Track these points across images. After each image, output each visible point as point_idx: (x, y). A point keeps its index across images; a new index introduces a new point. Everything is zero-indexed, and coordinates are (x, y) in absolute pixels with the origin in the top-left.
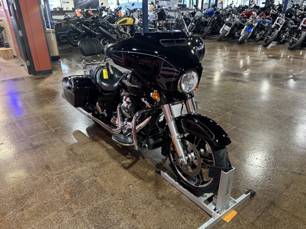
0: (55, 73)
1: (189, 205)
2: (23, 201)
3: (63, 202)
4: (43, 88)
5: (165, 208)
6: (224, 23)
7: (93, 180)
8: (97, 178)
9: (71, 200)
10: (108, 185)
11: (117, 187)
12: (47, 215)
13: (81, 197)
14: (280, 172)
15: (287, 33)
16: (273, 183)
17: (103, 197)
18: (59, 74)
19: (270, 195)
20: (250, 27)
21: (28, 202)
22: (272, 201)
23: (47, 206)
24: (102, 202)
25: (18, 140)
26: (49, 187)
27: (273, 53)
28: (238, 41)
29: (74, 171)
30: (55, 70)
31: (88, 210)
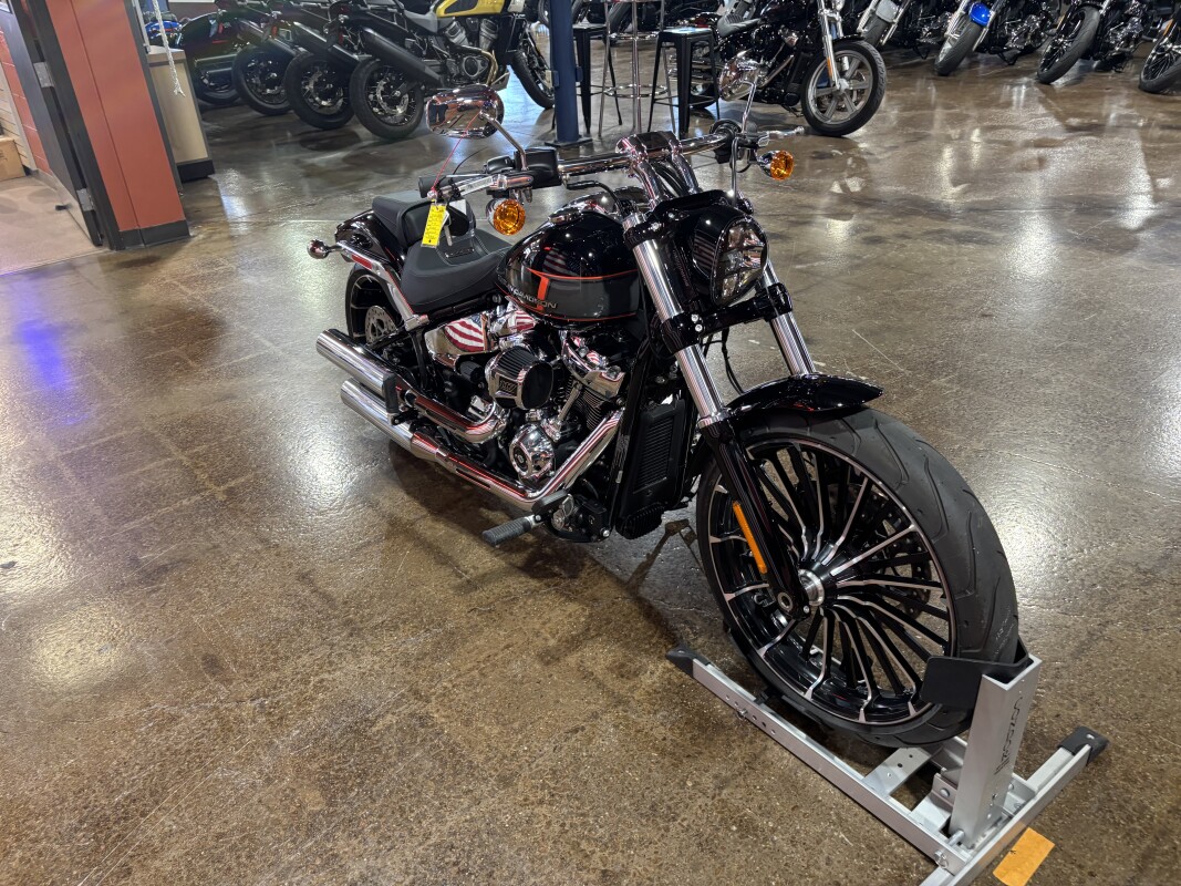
0: (201, 236)
1: (837, 814)
2: (126, 828)
3: (298, 828)
4: (158, 303)
5: (736, 835)
7: (412, 715)
8: (429, 706)
9: (331, 815)
10: (481, 737)
11: (520, 743)
13: (370, 797)
15: (1133, 24)
17: (467, 792)
18: (215, 238)
20: (984, 2)
21: (144, 832)
23: (230, 850)
24: (466, 821)
25: (74, 542)
26: (230, 755)
27: (1081, 110)
28: (934, 60)
29: (326, 676)
30: (200, 223)
31: (410, 858)
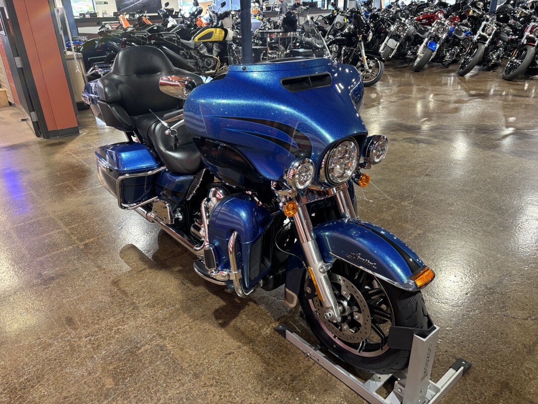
0: (84, 134)
1: (344, 394)
2: (24, 393)
3: (101, 395)
4: (63, 162)
5: (298, 402)
6: (386, 34)
7: (157, 345)
8: (165, 341)
9: (116, 389)
10: (187, 356)
11: (205, 359)
13: (135, 382)
14: (513, 320)
15: (500, 51)
16: (502, 344)
17: (178, 381)
18: (90, 134)
19: (498, 370)
20: (434, 40)
21: (32, 395)
22: (503, 382)
24: (177, 393)
25: (14, 266)
26: (74, 362)
27: (476, 87)
28: (412, 65)
29: (121, 327)
30: (85, 128)
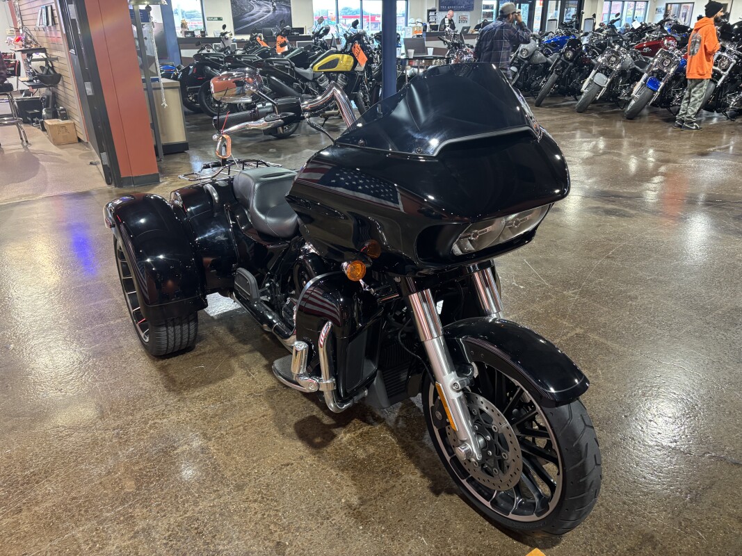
0: (166, 183)
2: (26, 488)
3: (116, 500)
5: (361, 532)
6: (592, 67)
7: (199, 447)
8: (209, 443)
10: (233, 462)
11: (254, 468)
12: (73, 528)
13: (161, 488)
17: (215, 491)
18: (173, 184)
19: (644, 517)
20: (658, 77)
22: (647, 534)
23: (77, 507)
24: (210, 506)
26: (92, 458)
27: (711, 143)
28: (624, 110)
29: (158, 421)
30: (168, 176)
31: (172, 523)
